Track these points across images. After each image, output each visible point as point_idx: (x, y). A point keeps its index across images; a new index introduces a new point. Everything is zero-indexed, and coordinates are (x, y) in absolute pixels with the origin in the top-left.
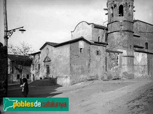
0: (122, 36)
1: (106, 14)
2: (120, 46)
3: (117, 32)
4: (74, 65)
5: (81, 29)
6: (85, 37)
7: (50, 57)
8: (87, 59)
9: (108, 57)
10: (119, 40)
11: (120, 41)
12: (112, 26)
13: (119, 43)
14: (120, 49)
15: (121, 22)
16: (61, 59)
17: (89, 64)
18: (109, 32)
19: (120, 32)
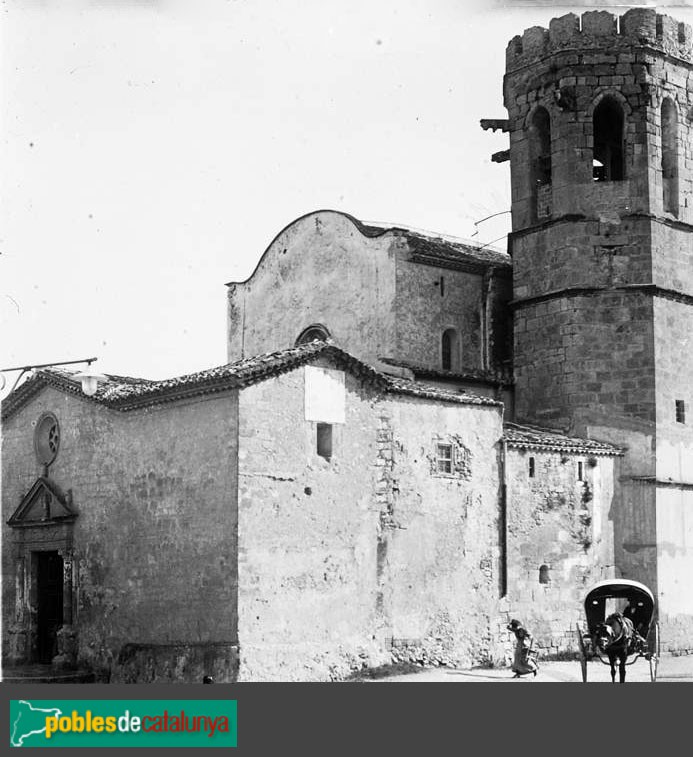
0: (620, 329)
1: (498, 158)
2: (606, 399)
3: (579, 299)
4: (273, 550)
5: (308, 266)
6: (342, 333)
7: (73, 485)
8: (364, 507)
9: (520, 488)
10: (599, 356)
11: (603, 368)
12: (540, 249)
13: (593, 379)
14: (606, 422)
15: (612, 227)
16: (167, 507)
17: (382, 547)
18: (521, 292)
19: (605, 301)
